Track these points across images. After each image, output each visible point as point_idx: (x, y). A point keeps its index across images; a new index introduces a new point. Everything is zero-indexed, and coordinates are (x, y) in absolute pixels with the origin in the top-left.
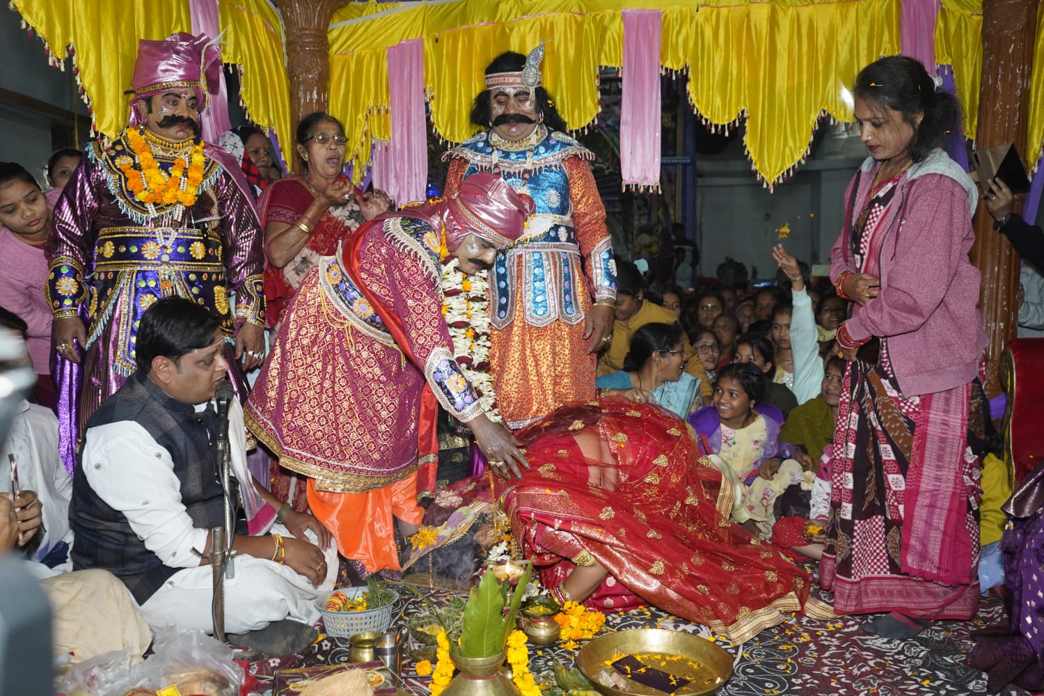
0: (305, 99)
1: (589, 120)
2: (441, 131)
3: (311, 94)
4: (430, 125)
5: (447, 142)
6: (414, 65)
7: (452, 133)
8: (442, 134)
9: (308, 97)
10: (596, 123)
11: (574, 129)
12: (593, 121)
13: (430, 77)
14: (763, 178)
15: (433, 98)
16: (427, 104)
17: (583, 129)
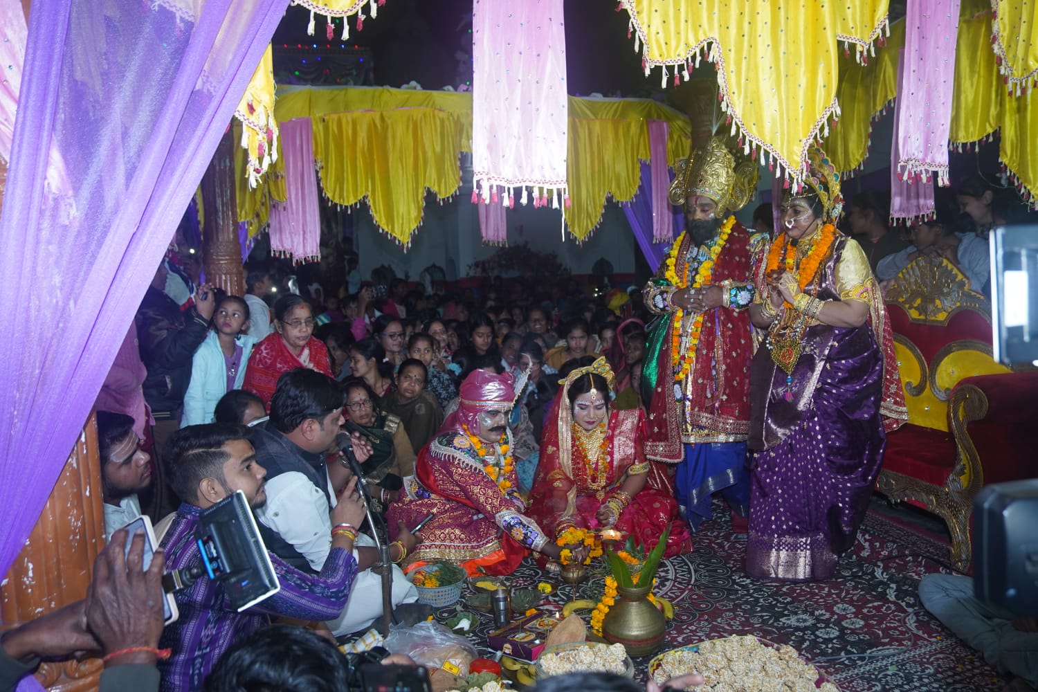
0: (220, 166)
1: (453, 191)
2: (329, 195)
3: (225, 162)
4: (320, 190)
5: (336, 204)
6: (304, 138)
7: (341, 196)
8: (331, 198)
9: (222, 164)
10: (458, 193)
11: (441, 198)
12: (456, 192)
13: (319, 150)
14: (576, 238)
15: (322, 168)
16: (317, 172)
17: (448, 198)
